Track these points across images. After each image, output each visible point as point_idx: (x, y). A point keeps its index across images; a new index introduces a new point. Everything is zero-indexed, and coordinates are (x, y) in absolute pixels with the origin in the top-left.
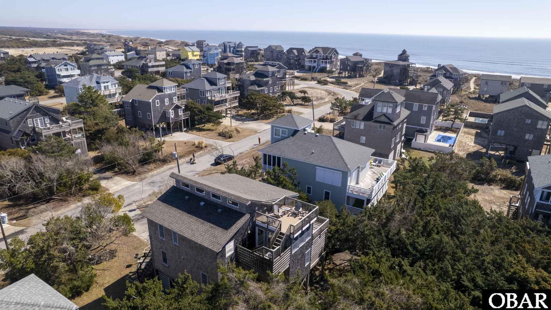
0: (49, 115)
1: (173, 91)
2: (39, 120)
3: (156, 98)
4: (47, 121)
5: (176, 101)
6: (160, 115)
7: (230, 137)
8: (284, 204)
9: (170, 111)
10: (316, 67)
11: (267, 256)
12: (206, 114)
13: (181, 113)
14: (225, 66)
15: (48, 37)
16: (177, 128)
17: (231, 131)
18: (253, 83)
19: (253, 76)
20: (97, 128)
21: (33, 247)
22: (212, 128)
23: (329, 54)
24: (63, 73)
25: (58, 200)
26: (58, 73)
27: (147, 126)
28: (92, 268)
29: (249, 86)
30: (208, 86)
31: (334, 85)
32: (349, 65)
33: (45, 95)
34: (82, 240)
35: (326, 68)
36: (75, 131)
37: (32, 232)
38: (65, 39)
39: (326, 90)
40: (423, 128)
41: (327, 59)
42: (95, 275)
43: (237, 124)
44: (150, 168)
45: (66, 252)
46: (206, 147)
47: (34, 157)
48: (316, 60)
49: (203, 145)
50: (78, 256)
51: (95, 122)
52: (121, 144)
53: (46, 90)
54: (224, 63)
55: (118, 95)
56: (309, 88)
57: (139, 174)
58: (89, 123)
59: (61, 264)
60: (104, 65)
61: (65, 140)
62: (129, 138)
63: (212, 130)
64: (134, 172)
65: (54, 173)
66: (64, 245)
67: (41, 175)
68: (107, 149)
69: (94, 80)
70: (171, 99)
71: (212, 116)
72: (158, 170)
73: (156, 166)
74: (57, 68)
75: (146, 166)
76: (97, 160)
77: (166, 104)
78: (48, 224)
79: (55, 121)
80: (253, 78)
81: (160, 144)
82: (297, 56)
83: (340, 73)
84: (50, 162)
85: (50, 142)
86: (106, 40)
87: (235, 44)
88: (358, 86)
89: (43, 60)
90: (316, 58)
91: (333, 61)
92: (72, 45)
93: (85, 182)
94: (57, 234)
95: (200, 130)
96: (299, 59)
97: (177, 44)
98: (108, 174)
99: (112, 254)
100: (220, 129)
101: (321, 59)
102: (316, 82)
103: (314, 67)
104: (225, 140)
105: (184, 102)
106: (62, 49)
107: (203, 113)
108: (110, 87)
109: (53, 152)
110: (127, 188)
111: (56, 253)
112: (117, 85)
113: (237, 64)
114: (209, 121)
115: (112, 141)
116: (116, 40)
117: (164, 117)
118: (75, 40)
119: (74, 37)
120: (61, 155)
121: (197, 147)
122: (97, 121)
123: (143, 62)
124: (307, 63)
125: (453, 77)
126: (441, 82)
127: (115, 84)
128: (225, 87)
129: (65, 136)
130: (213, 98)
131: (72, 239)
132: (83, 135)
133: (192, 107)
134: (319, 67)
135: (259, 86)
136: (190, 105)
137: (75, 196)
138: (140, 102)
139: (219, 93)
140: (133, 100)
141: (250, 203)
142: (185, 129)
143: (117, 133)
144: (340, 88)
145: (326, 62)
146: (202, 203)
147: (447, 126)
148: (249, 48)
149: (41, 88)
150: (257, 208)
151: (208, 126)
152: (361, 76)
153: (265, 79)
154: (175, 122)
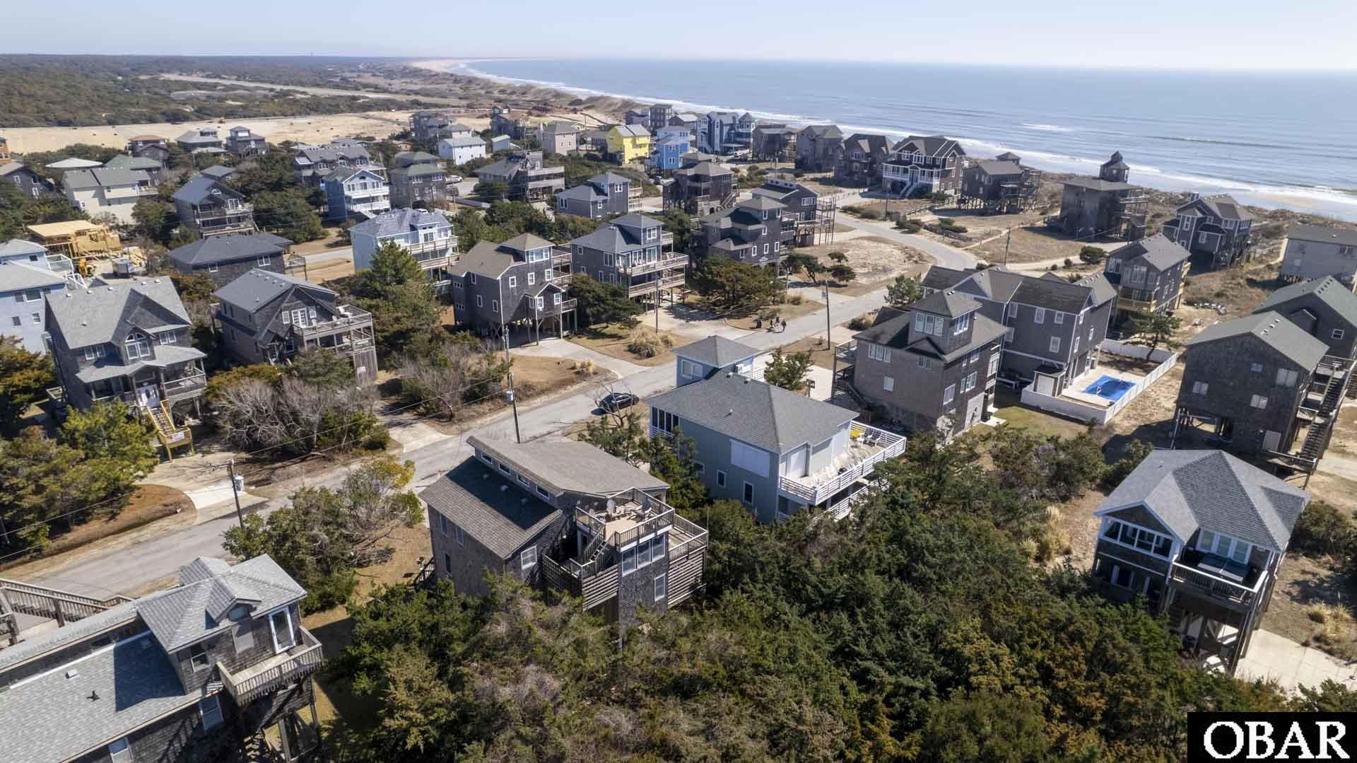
0: (317, 304)
1: (545, 259)
2: (299, 314)
3: (510, 273)
4: (313, 314)
5: (551, 278)
6: (517, 305)
7: (650, 355)
8: (633, 500)
9: (536, 297)
10: (909, 184)
11: (576, 574)
12: (608, 305)
13: (558, 301)
14: (688, 183)
15: (344, 84)
16: (548, 329)
17: (652, 343)
18: (726, 234)
19: (729, 219)
20: (397, 327)
21: (274, 529)
22: (621, 333)
23: (940, 154)
24: (357, 194)
25: (319, 457)
26: (347, 193)
27: (491, 324)
28: (355, 572)
29: (716, 241)
30: (620, 245)
31: (933, 234)
32: (982, 184)
33: (322, 239)
34: (341, 525)
35: (930, 187)
36: (358, 334)
37: (275, 506)
38: (377, 89)
39: (904, 249)
40: (1055, 362)
41: (934, 165)
42: (357, 583)
43: (674, 326)
44: (481, 410)
45: (316, 541)
46: (595, 373)
47: (287, 385)
48: (908, 167)
49: (591, 370)
50: (334, 551)
51: (396, 315)
52: (433, 364)
53: (323, 230)
54: (685, 175)
55: (450, 251)
56: (869, 239)
57: (460, 420)
58: (385, 317)
59: (309, 558)
60: (437, 175)
61: (341, 349)
62: (451, 352)
63: (620, 338)
64: (452, 416)
65: (314, 412)
66: (315, 531)
67: (295, 413)
68: (406, 372)
69: (406, 223)
70: (540, 274)
71: (620, 309)
72: (495, 416)
73: (493, 407)
74: (345, 184)
75: (475, 407)
76: (389, 389)
77: (530, 284)
78: (295, 498)
79: (326, 314)
80: (726, 223)
81: (504, 368)
82: (868, 155)
83: (960, 201)
84: (310, 394)
85: (313, 358)
86: (460, 92)
87: (734, 118)
88: (990, 239)
89: (324, 161)
90: (910, 163)
91: (950, 171)
92: (386, 106)
93: (364, 429)
94: (307, 513)
95: (597, 335)
96: (871, 164)
97: (613, 108)
98: (406, 416)
99: (386, 554)
100: (634, 336)
101: (920, 165)
102: (893, 224)
103: (903, 184)
104: (637, 361)
105: (567, 278)
106: (367, 118)
107: (603, 302)
108: (436, 237)
109: (317, 375)
110: (435, 445)
111: (303, 542)
112: (449, 232)
113: (714, 178)
114: (614, 318)
115: (419, 356)
116: (483, 92)
117: (525, 307)
118: (396, 93)
119: (397, 84)
120: (328, 381)
121: (578, 373)
122: (399, 314)
123: (518, 168)
124: (889, 175)
125: (1222, 227)
126: (1146, 251)
127: (446, 230)
128: (658, 247)
129: (340, 341)
130: (629, 271)
131: (327, 524)
132: (371, 341)
133: (582, 290)
134: (913, 187)
135: (739, 240)
136: (579, 284)
137: (347, 452)
138: (481, 279)
139: (644, 258)
140: (468, 274)
141: (562, 493)
142: (565, 333)
143: (430, 341)
144: (943, 242)
145: (932, 173)
146: (504, 488)
147: (1138, 356)
148: (763, 130)
149: (314, 225)
150: (579, 502)
151: (613, 328)
152: (1013, 210)
153: (752, 228)
154: (547, 319)
